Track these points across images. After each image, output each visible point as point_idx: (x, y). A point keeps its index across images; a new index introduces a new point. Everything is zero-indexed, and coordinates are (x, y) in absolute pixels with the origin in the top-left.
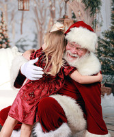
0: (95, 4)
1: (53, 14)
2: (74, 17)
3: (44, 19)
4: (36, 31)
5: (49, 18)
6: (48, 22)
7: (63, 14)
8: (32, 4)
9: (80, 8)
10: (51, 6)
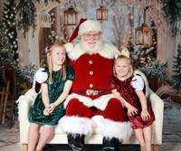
0: (176, 11)
1: (131, 23)
2: (153, 25)
3: (122, 28)
4: (114, 40)
5: (127, 27)
6: (126, 30)
7: (142, 22)
8: (111, 13)
9: (160, 16)
10: (130, 15)
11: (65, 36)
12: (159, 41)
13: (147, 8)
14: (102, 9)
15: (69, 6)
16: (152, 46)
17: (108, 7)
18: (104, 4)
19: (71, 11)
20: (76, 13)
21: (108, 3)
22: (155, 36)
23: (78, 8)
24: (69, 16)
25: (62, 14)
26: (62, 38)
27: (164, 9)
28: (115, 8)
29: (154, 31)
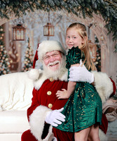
11: (14, 50)
12: (103, 56)
13: (91, 25)
14: (48, 25)
15: (18, 22)
16: (96, 61)
17: (54, 24)
18: (51, 21)
19: (19, 27)
20: (24, 29)
21: (54, 20)
22: (99, 51)
23: (26, 25)
24: (18, 31)
25: (10, 29)
26: (11, 53)
27: (107, 26)
28: (61, 25)
29: (98, 47)
